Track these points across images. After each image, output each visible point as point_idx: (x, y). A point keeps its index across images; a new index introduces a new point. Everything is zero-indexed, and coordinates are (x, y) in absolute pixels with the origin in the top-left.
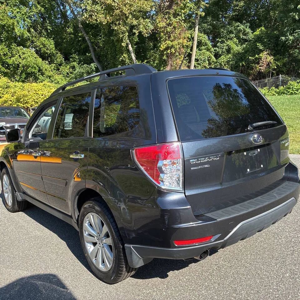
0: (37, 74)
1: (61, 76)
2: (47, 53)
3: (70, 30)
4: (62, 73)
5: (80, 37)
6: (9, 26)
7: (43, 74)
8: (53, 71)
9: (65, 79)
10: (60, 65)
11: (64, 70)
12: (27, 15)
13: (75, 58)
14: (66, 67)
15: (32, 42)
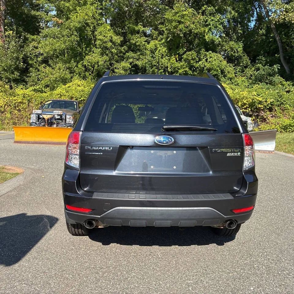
0: (220, 76)
1: (244, 78)
2: (234, 56)
3: (262, 31)
4: (246, 75)
5: (272, 37)
6: (201, 34)
7: (225, 76)
8: (238, 73)
9: (248, 81)
10: (246, 67)
11: (248, 72)
12: (220, 22)
13: (261, 60)
14: (251, 69)
15: (222, 46)
